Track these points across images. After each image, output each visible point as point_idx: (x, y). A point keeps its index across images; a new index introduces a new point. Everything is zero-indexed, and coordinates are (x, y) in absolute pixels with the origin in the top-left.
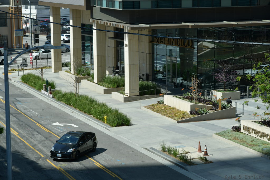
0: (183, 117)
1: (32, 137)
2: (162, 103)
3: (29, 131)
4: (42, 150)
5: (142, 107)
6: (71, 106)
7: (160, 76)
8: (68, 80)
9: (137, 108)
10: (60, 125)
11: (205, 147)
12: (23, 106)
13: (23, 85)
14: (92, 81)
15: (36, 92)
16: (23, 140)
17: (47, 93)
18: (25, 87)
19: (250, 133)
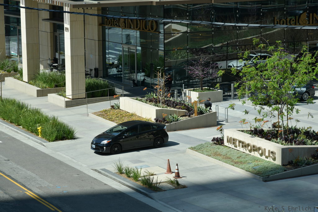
2: (117, 108)
5: (90, 114)
7: (114, 71)
9: (83, 115)
11: (177, 166)
14: (21, 78)
19: (236, 147)
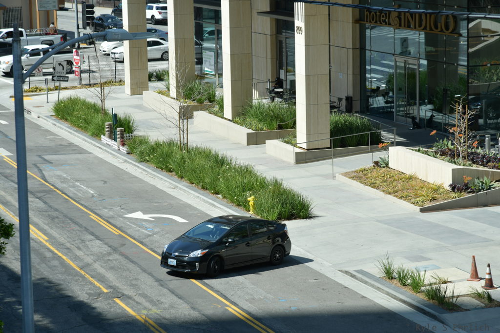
0: (434, 199)
1: (80, 246)
2: (384, 165)
3: (74, 233)
4: (104, 276)
5: (337, 175)
6: (170, 174)
7: (379, 102)
8: (163, 112)
9: (326, 176)
10: (146, 217)
11: (488, 268)
12: (59, 173)
13: (58, 124)
14: (220, 113)
15: (89, 140)
16: (60, 254)
17: (113, 142)
18: (62, 129)
